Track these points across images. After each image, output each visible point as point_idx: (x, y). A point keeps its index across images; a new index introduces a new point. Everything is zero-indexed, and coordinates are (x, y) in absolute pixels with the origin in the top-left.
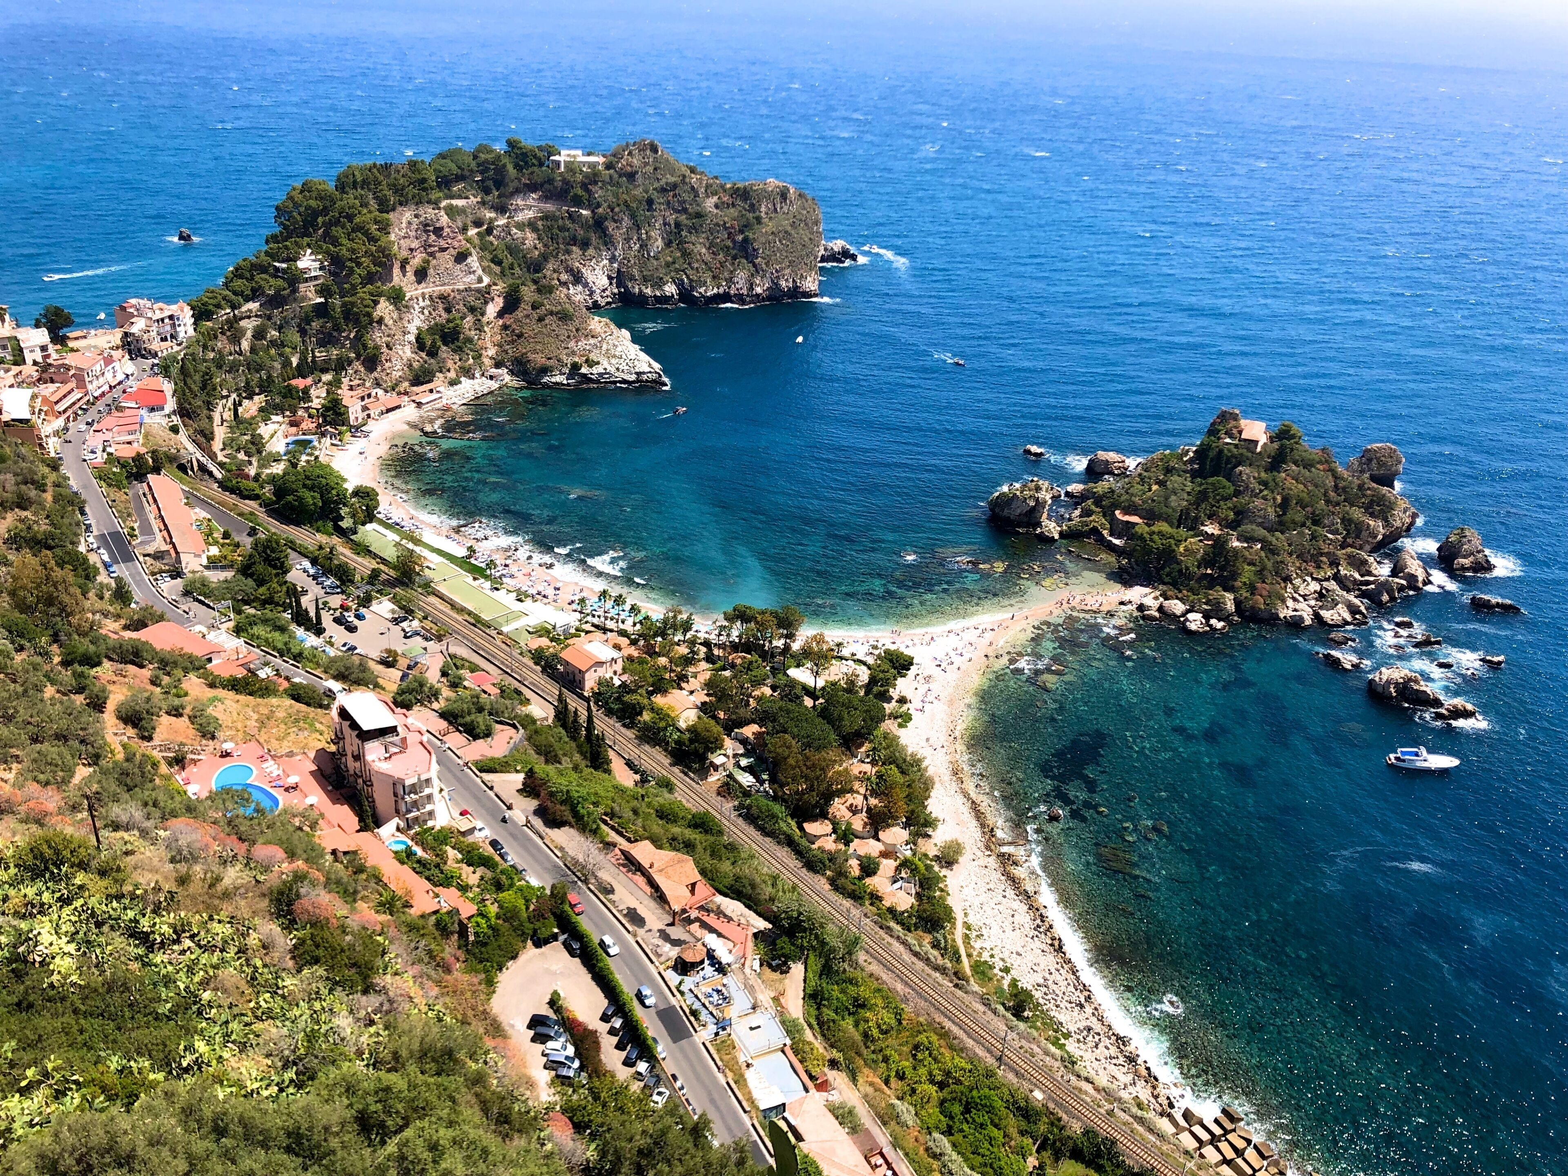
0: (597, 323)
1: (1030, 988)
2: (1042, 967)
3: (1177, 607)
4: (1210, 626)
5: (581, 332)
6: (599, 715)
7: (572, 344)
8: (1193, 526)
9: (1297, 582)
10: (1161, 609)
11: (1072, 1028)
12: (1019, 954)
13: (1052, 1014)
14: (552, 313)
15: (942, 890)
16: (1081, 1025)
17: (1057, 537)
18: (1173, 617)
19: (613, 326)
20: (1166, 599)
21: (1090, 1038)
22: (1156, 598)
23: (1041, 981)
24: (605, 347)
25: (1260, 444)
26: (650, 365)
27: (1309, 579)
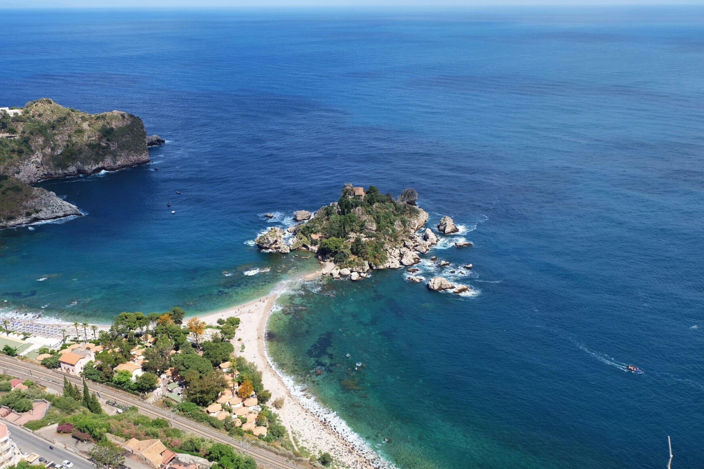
0: (36, 191)
1: (328, 451)
2: (330, 441)
3: (346, 271)
4: (361, 276)
5: (29, 196)
6: (90, 384)
7: (24, 203)
8: (345, 236)
9: (390, 250)
10: (340, 274)
11: (350, 463)
12: (319, 438)
13: (340, 460)
14: (8, 189)
15: (278, 420)
16: (353, 461)
17: (289, 251)
18: (346, 276)
19: (45, 191)
20: (341, 268)
21: (358, 466)
22: (337, 269)
23: (332, 447)
24: (43, 202)
25: (363, 196)
26: (70, 207)
27: (394, 248)
